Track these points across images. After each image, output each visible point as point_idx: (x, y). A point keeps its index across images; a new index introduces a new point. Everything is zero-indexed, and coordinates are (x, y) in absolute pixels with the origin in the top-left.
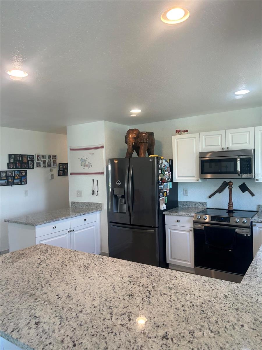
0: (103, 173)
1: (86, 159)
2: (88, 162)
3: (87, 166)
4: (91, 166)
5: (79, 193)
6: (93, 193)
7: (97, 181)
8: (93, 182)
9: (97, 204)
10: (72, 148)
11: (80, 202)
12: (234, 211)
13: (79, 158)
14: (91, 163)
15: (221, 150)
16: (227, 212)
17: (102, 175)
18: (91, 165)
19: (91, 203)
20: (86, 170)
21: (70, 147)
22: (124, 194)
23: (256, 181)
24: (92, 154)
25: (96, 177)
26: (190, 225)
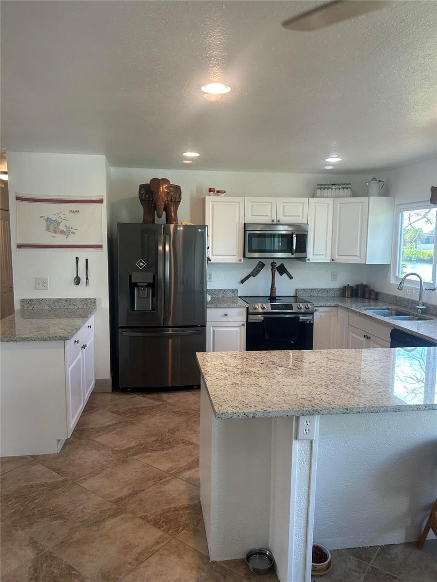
0: (100, 247)
1: (59, 220)
2: (66, 226)
3: (62, 232)
4: (73, 233)
5: (42, 283)
6: (78, 281)
7: (87, 260)
8: (77, 261)
9: (89, 301)
10: (21, 196)
11: (45, 299)
12: (277, 298)
13: (41, 217)
14: (72, 228)
15: (270, 222)
16: (269, 299)
17: (99, 250)
18: (73, 230)
19: (75, 299)
20: (60, 240)
21: (16, 193)
22: (152, 281)
23: (307, 261)
24: (77, 212)
25: (83, 254)
26: (243, 318)
